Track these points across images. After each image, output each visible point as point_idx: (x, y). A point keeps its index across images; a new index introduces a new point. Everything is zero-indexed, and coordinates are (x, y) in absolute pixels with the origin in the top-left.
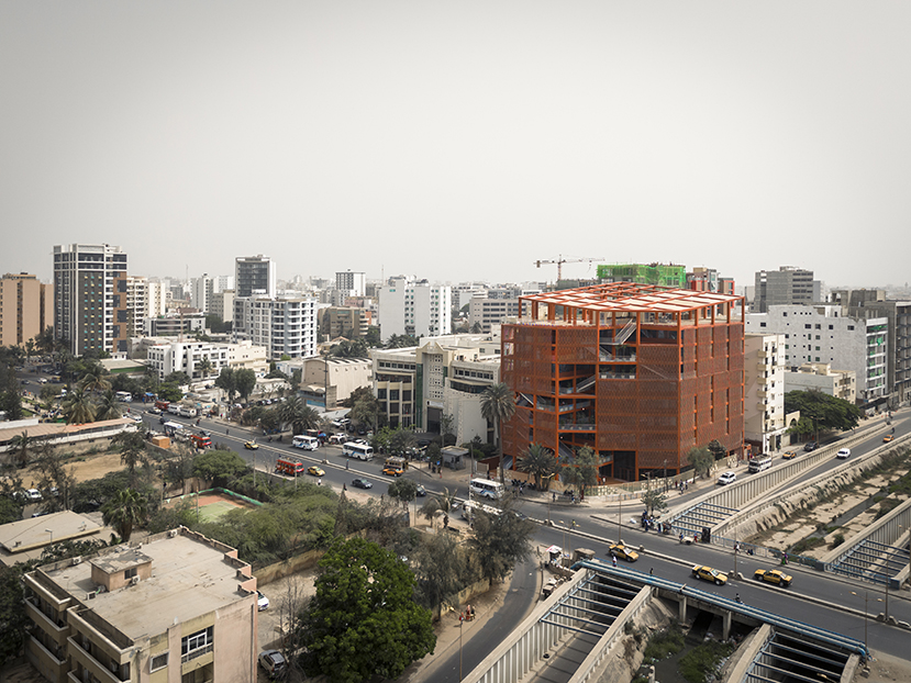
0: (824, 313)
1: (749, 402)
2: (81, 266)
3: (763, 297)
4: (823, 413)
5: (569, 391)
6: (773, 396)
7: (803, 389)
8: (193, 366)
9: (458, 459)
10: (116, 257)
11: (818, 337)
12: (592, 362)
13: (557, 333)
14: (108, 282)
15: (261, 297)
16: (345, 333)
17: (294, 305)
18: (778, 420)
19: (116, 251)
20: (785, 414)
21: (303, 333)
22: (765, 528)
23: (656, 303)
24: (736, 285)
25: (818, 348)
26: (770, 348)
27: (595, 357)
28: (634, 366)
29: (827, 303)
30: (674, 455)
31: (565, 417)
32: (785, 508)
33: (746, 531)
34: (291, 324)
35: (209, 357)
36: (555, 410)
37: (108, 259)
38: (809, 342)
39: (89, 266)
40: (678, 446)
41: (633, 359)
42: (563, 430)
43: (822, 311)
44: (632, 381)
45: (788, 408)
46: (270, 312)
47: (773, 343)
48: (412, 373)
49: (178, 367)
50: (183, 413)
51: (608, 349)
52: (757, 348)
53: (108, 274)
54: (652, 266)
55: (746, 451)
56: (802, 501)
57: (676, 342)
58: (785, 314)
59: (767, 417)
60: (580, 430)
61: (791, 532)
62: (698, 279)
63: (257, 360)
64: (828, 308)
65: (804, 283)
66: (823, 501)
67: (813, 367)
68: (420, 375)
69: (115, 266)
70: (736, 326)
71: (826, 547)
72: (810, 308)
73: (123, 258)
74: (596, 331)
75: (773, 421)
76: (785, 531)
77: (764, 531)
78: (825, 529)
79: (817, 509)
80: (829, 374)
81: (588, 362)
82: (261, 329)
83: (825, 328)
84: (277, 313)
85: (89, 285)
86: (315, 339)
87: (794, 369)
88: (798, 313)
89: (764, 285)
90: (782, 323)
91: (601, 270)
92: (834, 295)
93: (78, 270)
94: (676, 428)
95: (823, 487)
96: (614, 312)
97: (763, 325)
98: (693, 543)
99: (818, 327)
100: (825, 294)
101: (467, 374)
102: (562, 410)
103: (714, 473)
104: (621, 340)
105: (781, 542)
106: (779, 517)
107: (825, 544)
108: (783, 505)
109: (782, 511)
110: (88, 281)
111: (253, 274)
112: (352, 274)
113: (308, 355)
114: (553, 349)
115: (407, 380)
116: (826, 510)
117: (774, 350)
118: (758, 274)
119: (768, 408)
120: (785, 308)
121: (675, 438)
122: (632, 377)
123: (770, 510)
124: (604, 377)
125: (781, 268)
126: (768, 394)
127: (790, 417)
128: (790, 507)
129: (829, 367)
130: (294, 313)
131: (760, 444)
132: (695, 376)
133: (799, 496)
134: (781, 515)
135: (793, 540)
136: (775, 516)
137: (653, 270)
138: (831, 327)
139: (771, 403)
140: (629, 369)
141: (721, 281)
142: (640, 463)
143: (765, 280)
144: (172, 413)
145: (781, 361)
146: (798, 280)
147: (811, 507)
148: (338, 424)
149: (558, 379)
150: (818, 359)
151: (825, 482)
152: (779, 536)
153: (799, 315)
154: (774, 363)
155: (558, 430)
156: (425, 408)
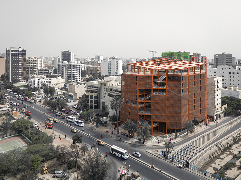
0: (235, 69)
1: (209, 102)
2: (12, 54)
3: (217, 62)
4: (235, 105)
5: (143, 99)
6: (217, 99)
7: (228, 96)
8: (40, 85)
9: (106, 122)
10: (22, 51)
11: (234, 77)
12: (150, 88)
13: (138, 77)
14: (20, 59)
15: (65, 63)
16: (92, 74)
17: (74, 66)
18: (219, 107)
19: (23, 49)
20: (222, 106)
21: (77, 74)
22: (212, 157)
23: (174, 66)
24: (207, 59)
25: (234, 81)
26: (216, 82)
27: (151, 86)
28: (165, 90)
29: (237, 65)
30: (180, 124)
31: (141, 109)
32: (221, 147)
33: (205, 159)
34: (73, 71)
35: (46, 82)
36: (137, 106)
37: (20, 52)
38: (231, 79)
39: (14, 54)
40: (181, 120)
41: (165, 88)
42: (140, 113)
43: (235, 68)
44: (164, 96)
45: (223, 103)
46: (67, 68)
47: (217, 80)
48: (97, 90)
49: (36, 86)
50: (31, 102)
51: (156, 83)
52: (211, 82)
53: (20, 56)
54: (179, 53)
55: (207, 120)
56: (227, 144)
57: (180, 81)
58: (222, 69)
59: (215, 107)
60: (146, 114)
61: (222, 159)
62: (194, 57)
63: (62, 83)
64: (237, 67)
65: (229, 58)
66: (235, 143)
67: (232, 88)
68: (100, 90)
69: (22, 54)
70: (203, 74)
71: (236, 168)
72: (231, 67)
73: (25, 51)
74: (151, 77)
75: (217, 108)
76: (221, 158)
77: (212, 159)
78: (236, 157)
79: (233, 147)
80: (238, 90)
81: (149, 88)
82: (65, 73)
83: (236, 74)
84: (69, 68)
85: (14, 60)
86: (81, 76)
87: (225, 88)
88: (227, 68)
89: (217, 59)
90: (221, 72)
91: (163, 54)
92: (239, 62)
93: (11, 55)
94: (181, 113)
95: (235, 137)
96: (159, 69)
97: (215, 72)
98: (182, 168)
99: (234, 73)
100: (236, 62)
101: (113, 91)
102: (140, 106)
103: (195, 130)
104: (161, 80)
105: (219, 165)
106: (218, 151)
107: (236, 166)
108: (220, 146)
109: (219, 149)
110: (14, 58)
111: (66, 56)
112: (99, 56)
113: (78, 81)
114: (137, 83)
115: (95, 92)
116: (237, 147)
117: (218, 83)
118: (215, 55)
119: (216, 104)
120: (222, 66)
121: (180, 117)
122: (164, 94)
123: (215, 148)
124: (154, 94)
125: (222, 53)
126: (216, 99)
127: (224, 107)
128: (223, 147)
129: (237, 87)
130: (74, 68)
131: (213, 117)
132: (188, 93)
133: (226, 141)
134: (219, 151)
135: (223, 163)
136: (216, 151)
137: (179, 54)
138: (238, 73)
139: (217, 102)
140: (163, 91)
141: (202, 57)
142: (168, 127)
143: (217, 57)
144: (28, 101)
145: (220, 86)
146: (228, 57)
147: (231, 146)
148: (75, 107)
149: (138, 94)
150: (233, 84)
151: (236, 135)
152: (218, 161)
153: (227, 69)
154: (218, 87)
155: (139, 114)
156: (101, 102)
